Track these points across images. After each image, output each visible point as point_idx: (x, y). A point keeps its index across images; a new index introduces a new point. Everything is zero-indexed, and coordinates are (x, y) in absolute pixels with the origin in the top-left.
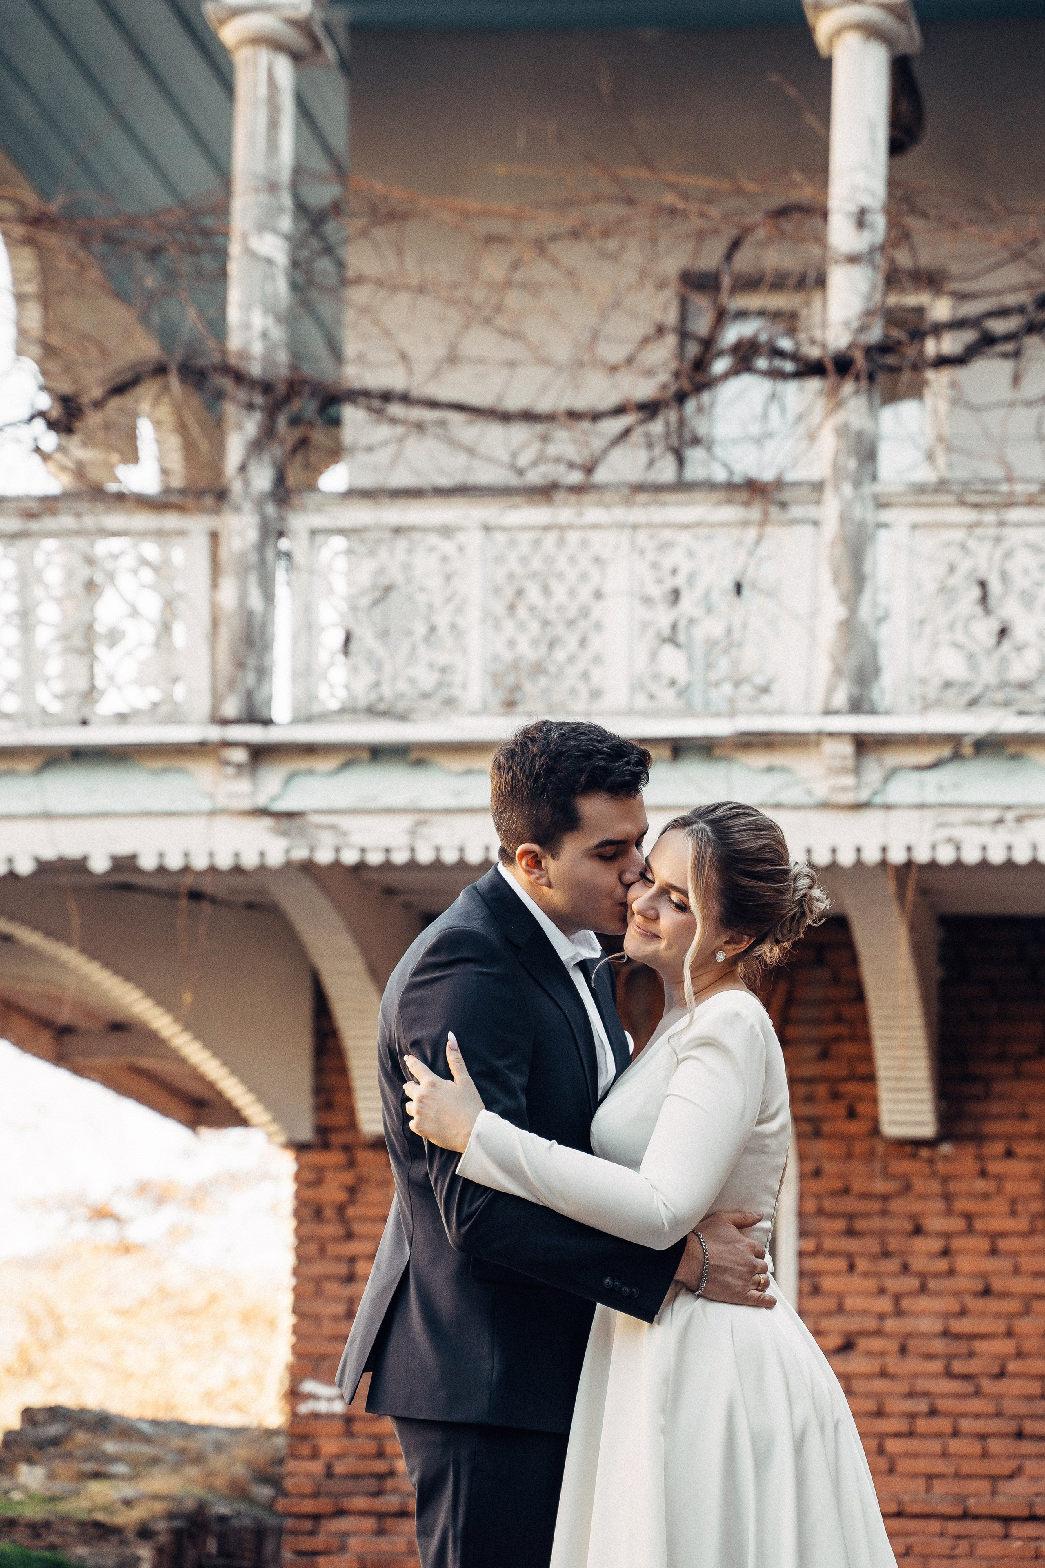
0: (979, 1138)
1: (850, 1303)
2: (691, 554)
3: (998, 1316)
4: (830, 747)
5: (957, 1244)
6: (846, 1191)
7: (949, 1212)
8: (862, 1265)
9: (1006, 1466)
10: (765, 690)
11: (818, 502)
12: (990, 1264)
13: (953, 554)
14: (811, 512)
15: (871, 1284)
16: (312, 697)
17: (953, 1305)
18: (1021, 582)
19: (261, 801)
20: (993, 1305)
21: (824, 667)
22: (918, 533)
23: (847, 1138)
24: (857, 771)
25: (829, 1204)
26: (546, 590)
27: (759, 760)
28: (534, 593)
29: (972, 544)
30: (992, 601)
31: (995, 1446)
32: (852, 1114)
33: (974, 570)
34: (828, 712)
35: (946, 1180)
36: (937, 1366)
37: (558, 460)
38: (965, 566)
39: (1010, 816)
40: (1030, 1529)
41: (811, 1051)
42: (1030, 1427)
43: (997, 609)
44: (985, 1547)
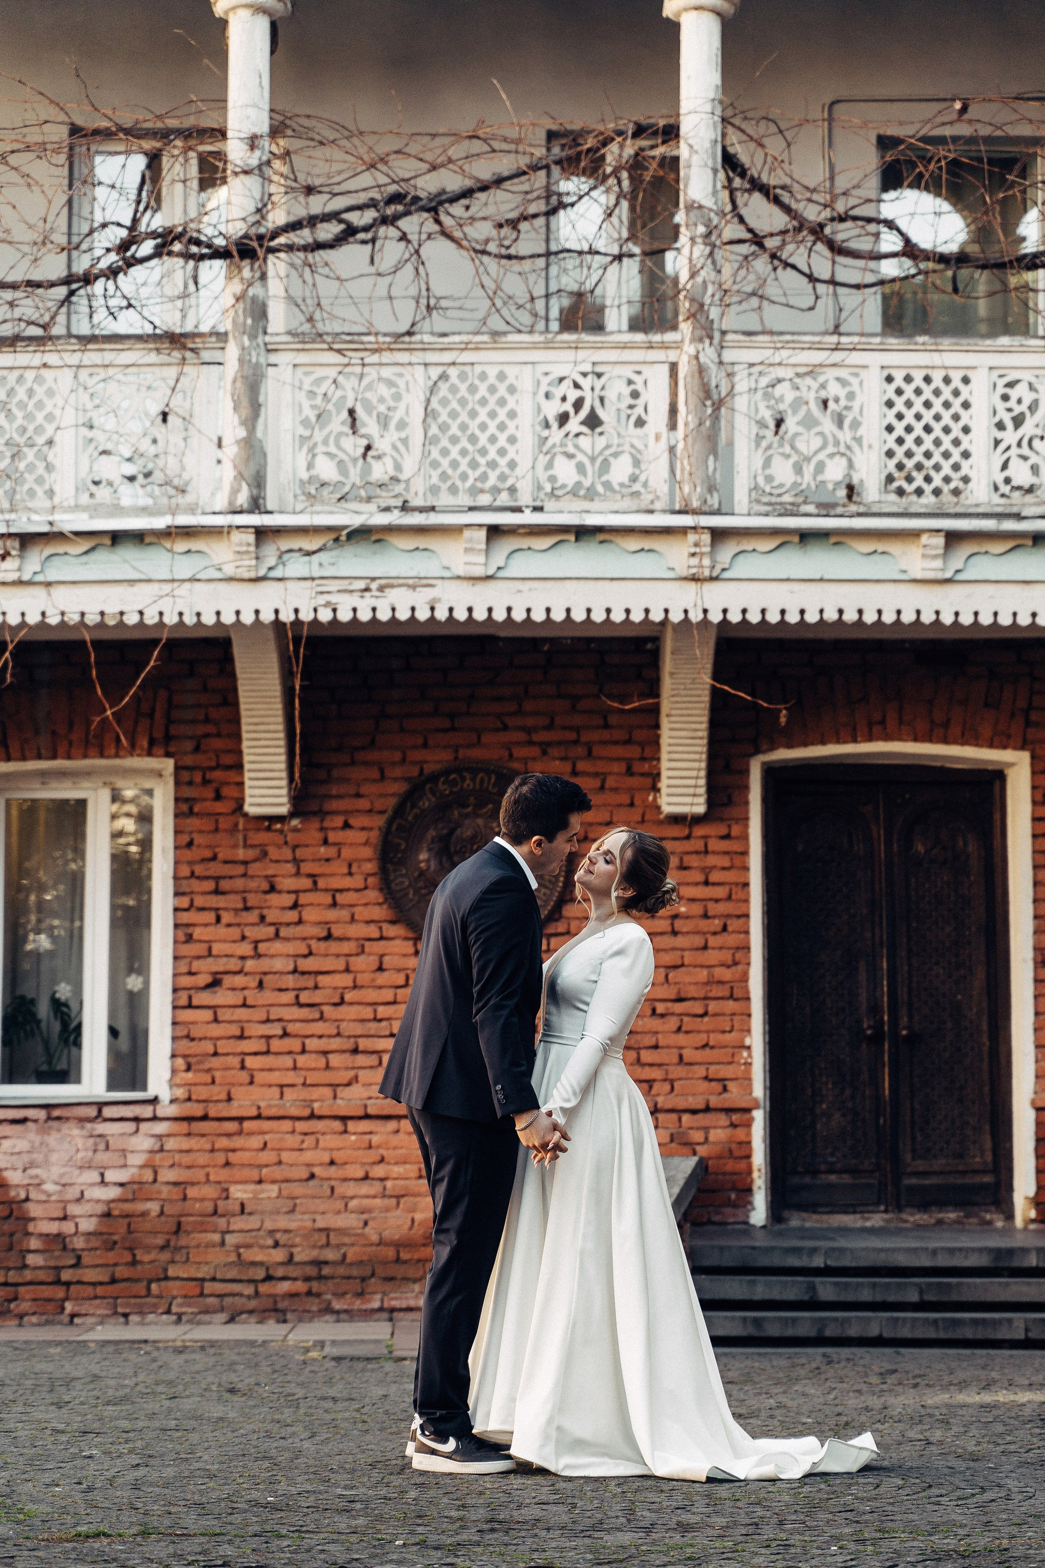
0: (322, 814)
1: (216, 948)
3: (337, 956)
4: (237, 537)
5: (303, 899)
6: (214, 858)
7: (298, 874)
8: (226, 917)
9: (345, 1076)
10: (183, 490)
11: (222, 348)
12: (332, 915)
13: (326, 387)
14: (217, 356)
15: (235, 932)
17: (301, 948)
18: (378, 408)
20: (334, 947)
21: (229, 472)
22: (299, 370)
23: (214, 816)
24: (258, 554)
25: (199, 870)
29: (341, 379)
30: (359, 424)
31: (334, 1059)
32: (218, 796)
33: (344, 399)
34: (235, 510)
35: (294, 848)
36: (289, 997)
37: (21, 320)
38: (337, 396)
39: (374, 586)
40: (364, 1126)
41: (189, 745)
42: (363, 1043)
43: (363, 431)
44: (327, 1141)
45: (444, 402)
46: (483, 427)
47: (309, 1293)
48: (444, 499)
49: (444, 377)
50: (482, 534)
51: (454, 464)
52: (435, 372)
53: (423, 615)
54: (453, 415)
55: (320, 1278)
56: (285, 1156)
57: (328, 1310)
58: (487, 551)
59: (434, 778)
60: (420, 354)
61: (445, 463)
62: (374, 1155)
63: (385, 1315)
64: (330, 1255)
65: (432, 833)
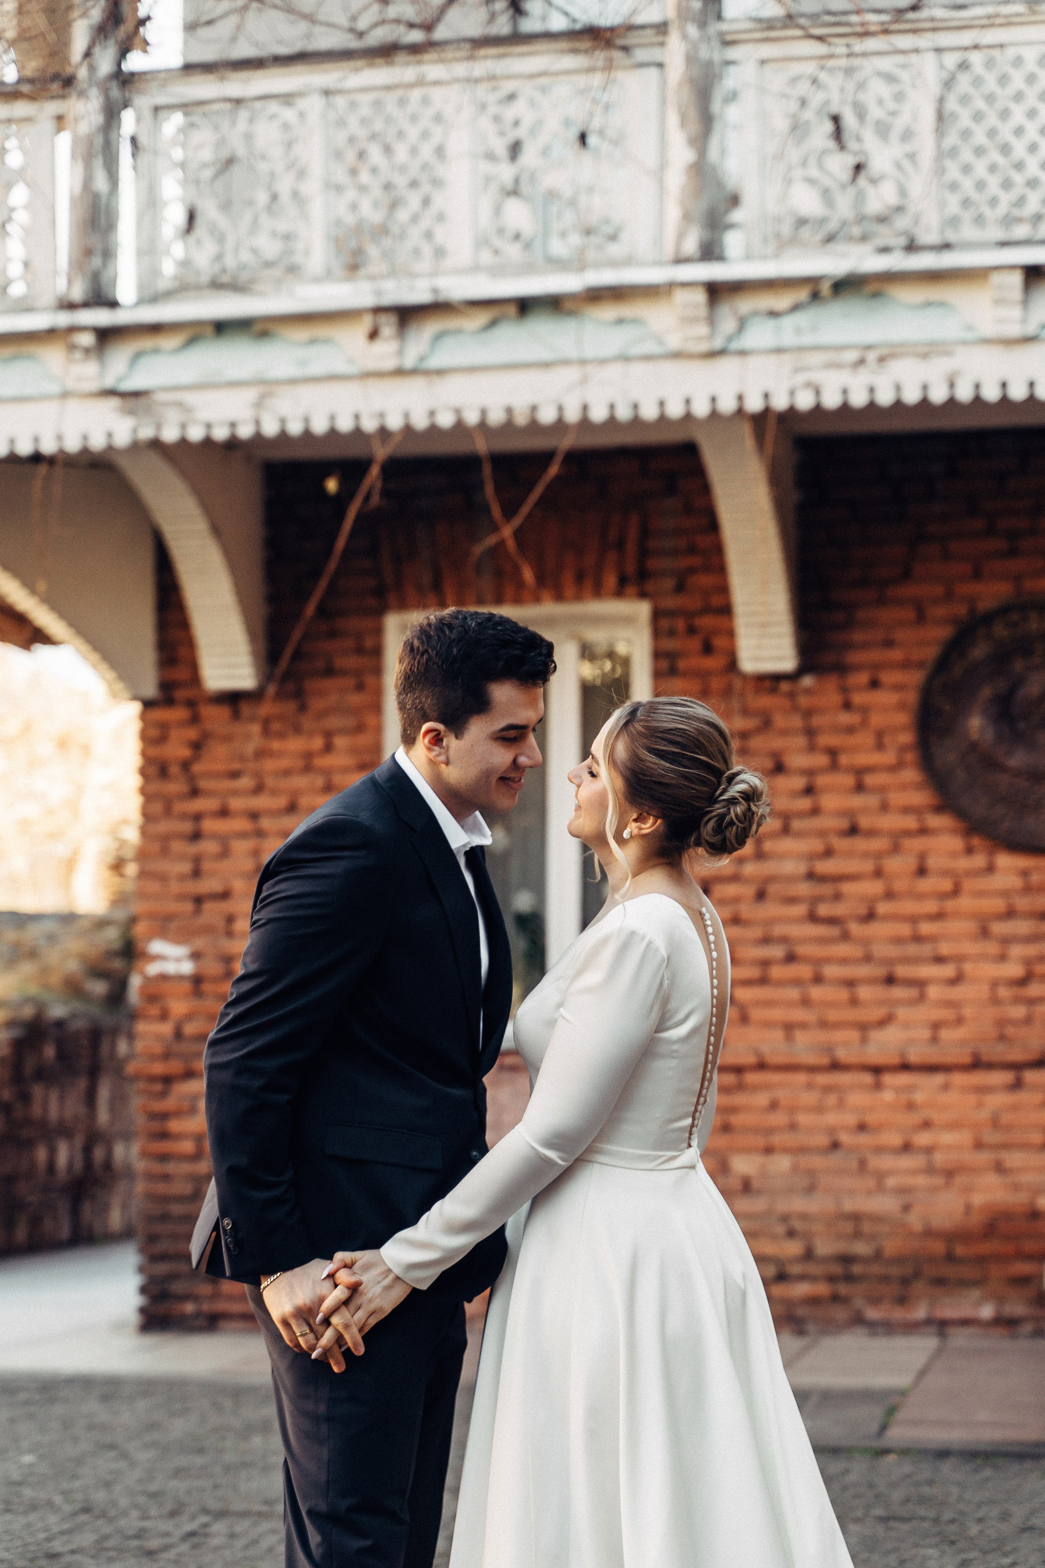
0: (841, 669)
2: (532, 103)
3: (865, 855)
4: (681, 297)
5: (821, 780)
7: (812, 748)
9: (878, 1013)
10: (613, 237)
11: (662, 44)
12: (857, 801)
13: (804, 88)
14: (654, 54)
16: (156, 272)
17: (816, 845)
18: (875, 113)
19: (109, 382)
20: (860, 844)
21: (673, 214)
22: (768, 68)
23: (703, 675)
24: (711, 321)
26: (388, 150)
27: (608, 312)
28: (375, 154)
29: (823, 76)
30: (846, 136)
31: (864, 992)
32: (708, 649)
33: (827, 102)
34: (679, 260)
35: (808, 713)
36: (799, 910)
37: (397, 21)
38: (817, 98)
39: (872, 356)
40: (903, 1079)
41: (669, 583)
42: (902, 971)
43: (852, 145)
44: (856, 1099)
45: (965, 100)
46: (1019, 131)
47: (835, 1298)
48: (968, 232)
49: (964, 66)
50: (1017, 279)
51: (980, 185)
52: (951, 60)
53: (938, 396)
54: (978, 117)
55: (849, 1278)
56: (803, 1119)
57: (858, 1320)
58: (1025, 302)
59: (988, 619)
60: (929, 35)
61: (967, 184)
62: (915, 1118)
63: (933, 1329)
64: (861, 1248)
65: (986, 692)
